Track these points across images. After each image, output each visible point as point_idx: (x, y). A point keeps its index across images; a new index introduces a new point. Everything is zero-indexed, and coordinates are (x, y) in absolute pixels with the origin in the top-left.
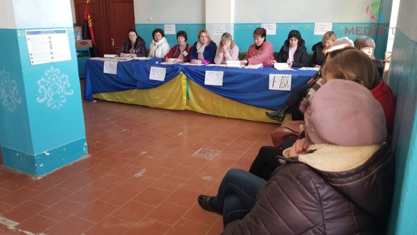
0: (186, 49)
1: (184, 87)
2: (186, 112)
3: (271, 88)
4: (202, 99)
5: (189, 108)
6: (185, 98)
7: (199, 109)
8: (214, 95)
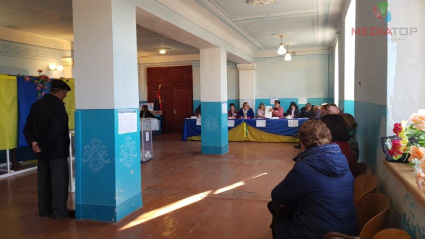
0: (235, 112)
1: (245, 129)
2: (245, 141)
3: (289, 126)
4: (254, 133)
5: (247, 140)
6: (245, 134)
7: (252, 139)
8: (261, 132)
